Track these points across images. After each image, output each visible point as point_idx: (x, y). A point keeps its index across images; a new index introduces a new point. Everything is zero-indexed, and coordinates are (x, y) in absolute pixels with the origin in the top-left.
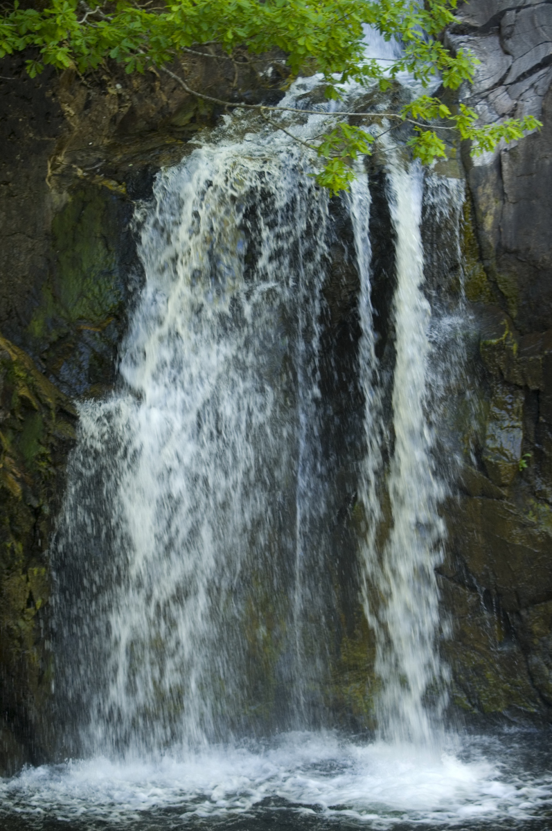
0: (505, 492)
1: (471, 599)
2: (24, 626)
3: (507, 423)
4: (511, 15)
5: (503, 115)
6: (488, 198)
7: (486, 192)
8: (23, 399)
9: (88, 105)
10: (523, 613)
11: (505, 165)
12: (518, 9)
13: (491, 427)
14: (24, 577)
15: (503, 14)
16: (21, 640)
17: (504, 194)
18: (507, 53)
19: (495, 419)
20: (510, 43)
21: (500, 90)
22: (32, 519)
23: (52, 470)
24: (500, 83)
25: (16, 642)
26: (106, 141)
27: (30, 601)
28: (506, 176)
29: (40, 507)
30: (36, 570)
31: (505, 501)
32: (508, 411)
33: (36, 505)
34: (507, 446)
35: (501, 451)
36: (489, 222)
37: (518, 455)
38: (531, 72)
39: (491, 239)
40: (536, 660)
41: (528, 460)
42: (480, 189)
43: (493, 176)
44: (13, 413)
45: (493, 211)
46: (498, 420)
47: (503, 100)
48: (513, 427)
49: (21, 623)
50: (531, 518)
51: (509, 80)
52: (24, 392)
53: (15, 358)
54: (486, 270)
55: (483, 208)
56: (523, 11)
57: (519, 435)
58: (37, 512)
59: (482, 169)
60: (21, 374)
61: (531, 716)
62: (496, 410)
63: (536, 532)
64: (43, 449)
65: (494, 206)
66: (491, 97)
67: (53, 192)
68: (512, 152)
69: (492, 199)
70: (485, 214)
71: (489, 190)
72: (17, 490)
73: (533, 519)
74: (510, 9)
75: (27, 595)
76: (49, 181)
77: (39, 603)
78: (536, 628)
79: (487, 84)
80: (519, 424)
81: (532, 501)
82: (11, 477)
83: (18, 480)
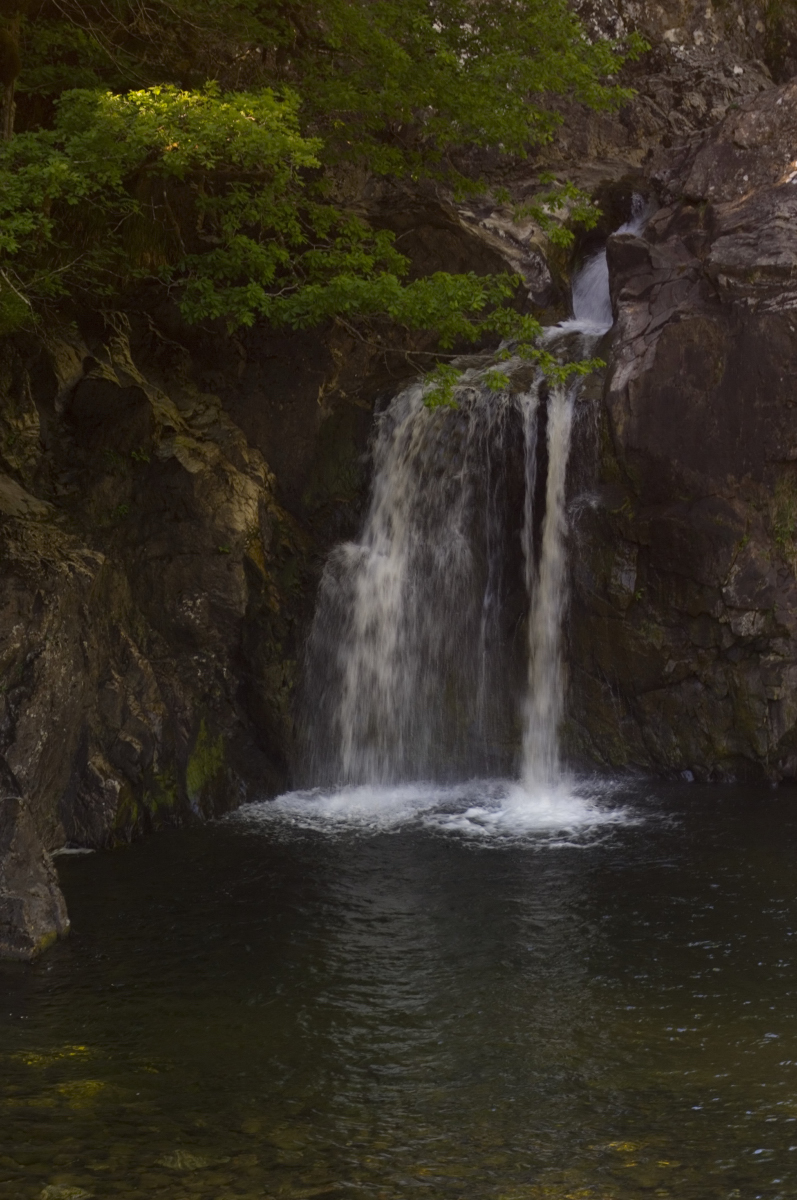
0: (623, 615)
1: (603, 688)
2: (281, 699)
3: (626, 568)
4: (658, 288)
5: (638, 356)
6: (620, 412)
7: (618, 409)
8: (284, 547)
9: (354, 349)
10: (639, 698)
11: (631, 391)
12: (663, 283)
13: (614, 570)
14: (280, 667)
15: (652, 286)
16: (279, 708)
17: (630, 410)
18: (650, 313)
19: (617, 564)
20: (653, 306)
21: (641, 339)
22: (287, 628)
23: (302, 595)
24: (642, 334)
25: (276, 710)
26: (367, 374)
27: (285, 683)
28: (631, 398)
29: (292, 620)
30: (288, 662)
31: (624, 622)
32: (627, 559)
33: (290, 618)
34: (625, 583)
35: (621, 587)
36: (620, 429)
37: (632, 590)
38: (661, 326)
39: (621, 441)
40: (648, 730)
41: (643, 594)
42: (614, 407)
43: (623, 398)
44: (277, 556)
45: (623, 421)
46: (619, 564)
47: (640, 345)
48: (630, 570)
49: (279, 697)
50: (642, 633)
51: (647, 332)
52: (285, 542)
53: (281, 519)
54: (618, 462)
55: (615, 420)
56: (666, 285)
57: (634, 576)
58: (291, 623)
59: (616, 393)
60: (285, 530)
61: (644, 769)
62: (618, 559)
63: (645, 643)
64: (296, 581)
65: (624, 418)
66: (634, 343)
67: (322, 408)
68: (636, 382)
69: (623, 414)
70: (617, 424)
71: (620, 408)
72: (277, 607)
73: (644, 634)
74: (658, 284)
75: (282, 678)
76: (321, 400)
77: (291, 684)
78: (647, 708)
79: (633, 335)
80: (635, 568)
81: (645, 621)
82: (272, 599)
83: (278, 601)
